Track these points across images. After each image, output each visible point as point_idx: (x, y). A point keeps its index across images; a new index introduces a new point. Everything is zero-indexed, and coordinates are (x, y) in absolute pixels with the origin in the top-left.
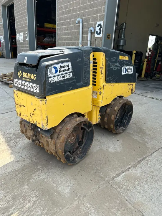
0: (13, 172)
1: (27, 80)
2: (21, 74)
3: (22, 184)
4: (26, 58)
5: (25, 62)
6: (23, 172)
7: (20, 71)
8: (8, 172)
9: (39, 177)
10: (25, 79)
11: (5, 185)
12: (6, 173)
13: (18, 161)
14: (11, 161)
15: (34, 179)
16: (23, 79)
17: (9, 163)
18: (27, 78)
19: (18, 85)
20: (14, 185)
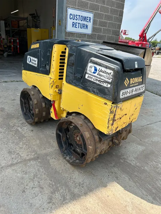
0: (132, 180)
1: (135, 85)
2: (129, 82)
3: (144, 171)
4: (136, 63)
5: (136, 67)
6: (131, 172)
7: (127, 79)
8: (134, 184)
9: (134, 161)
10: (133, 85)
11: (151, 182)
12: (137, 185)
13: (117, 178)
14: (118, 184)
15: (136, 163)
16: (131, 86)
17: (121, 186)
18: (135, 83)
19: (126, 95)
20: (147, 176)
